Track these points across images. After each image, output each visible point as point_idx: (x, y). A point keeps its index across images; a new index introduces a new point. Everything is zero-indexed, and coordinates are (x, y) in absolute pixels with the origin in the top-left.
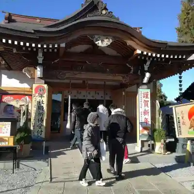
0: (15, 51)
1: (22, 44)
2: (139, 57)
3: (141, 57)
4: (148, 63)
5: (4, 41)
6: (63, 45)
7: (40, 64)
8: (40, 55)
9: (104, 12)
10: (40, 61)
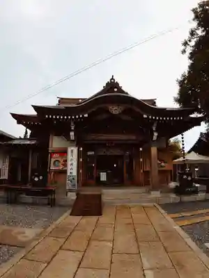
1: (58, 117)
3: (148, 121)
4: (155, 125)
5: (47, 116)
6: (86, 115)
7: (72, 130)
8: (72, 124)
9: (116, 90)
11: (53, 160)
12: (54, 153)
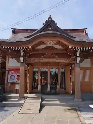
0: (10, 51)
1: (11, 48)
2: (72, 49)
3: (73, 49)
4: (79, 52)
5: (3, 47)
6: (30, 47)
7: (22, 56)
9: (50, 29)
10: (22, 54)
11: (9, 76)
12: (10, 70)
